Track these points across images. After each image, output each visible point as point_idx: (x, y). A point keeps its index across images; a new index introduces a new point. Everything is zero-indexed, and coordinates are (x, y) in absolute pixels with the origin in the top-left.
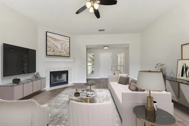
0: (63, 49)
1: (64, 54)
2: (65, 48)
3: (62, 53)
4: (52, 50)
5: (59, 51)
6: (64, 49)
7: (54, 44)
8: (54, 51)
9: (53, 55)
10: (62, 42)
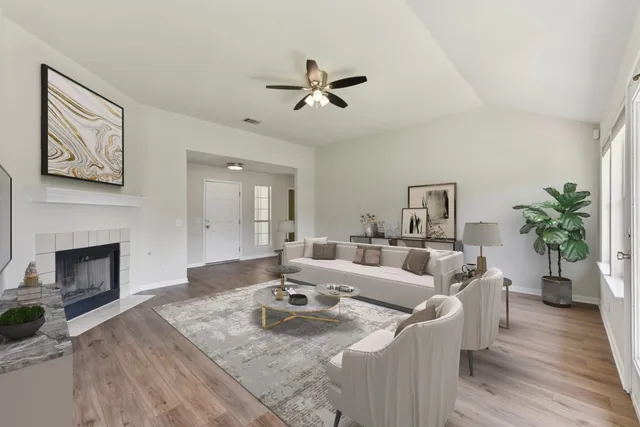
0: (103, 152)
1: (107, 175)
2: (111, 150)
3: (99, 172)
4: (66, 155)
5: (90, 159)
6: (107, 153)
7: (75, 130)
8: (72, 158)
9: (71, 175)
10: (100, 122)
